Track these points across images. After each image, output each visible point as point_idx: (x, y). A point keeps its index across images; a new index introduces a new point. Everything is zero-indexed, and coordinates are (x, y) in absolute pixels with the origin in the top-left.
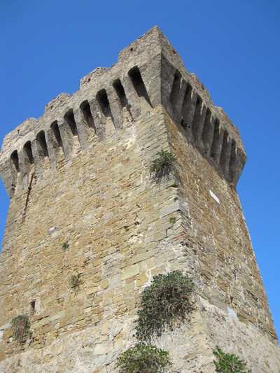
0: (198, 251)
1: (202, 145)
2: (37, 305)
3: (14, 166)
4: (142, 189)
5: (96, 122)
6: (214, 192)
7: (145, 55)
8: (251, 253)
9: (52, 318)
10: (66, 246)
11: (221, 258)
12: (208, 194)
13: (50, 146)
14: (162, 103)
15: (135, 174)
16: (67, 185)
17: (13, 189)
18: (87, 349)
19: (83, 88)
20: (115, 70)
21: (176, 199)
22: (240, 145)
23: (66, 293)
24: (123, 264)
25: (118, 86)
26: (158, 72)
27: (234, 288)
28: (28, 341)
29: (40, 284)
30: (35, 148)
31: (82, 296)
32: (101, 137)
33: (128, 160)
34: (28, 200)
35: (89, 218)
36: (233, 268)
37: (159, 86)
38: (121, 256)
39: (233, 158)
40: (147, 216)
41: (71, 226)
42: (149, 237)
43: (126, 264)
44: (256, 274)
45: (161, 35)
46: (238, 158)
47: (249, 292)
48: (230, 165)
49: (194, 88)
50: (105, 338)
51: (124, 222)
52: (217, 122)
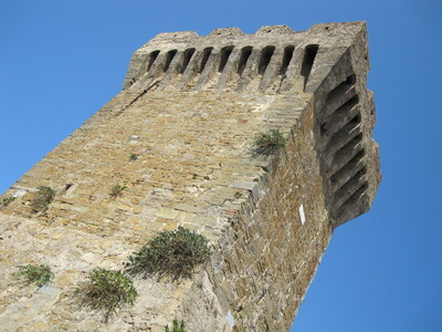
0: (241, 239)
1: (329, 162)
2: (70, 190)
3: (148, 63)
4: (235, 153)
5: (246, 71)
6: (305, 210)
7: (333, 41)
8: (301, 295)
9: (73, 208)
10: (134, 157)
11: (261, 267)
12: (297, 206)
13: (190, 66)
14: (316, 93)
15: (240, 137)
16: (178, 109)
17: (131, 83)
18: (79, 250)
19: (258, 34)
20: (298, 36)
21: (256, 180)
22: (371, 193)
23: (102, 196)
24: (167, 204)
25: (289, 52)
26: (333, 63)
27: (252, 304)
28: (39, 213)
29: (88, 174)
30: (177, 60)
31: (112, 206)
32: (240, 87)
33: (245, 121)
34: (135, 100)
35: (172, 148)
36: (267, 286)
37: (324, 76)
38: (171, 195)
39: (353, 199)
40: (220, 178)
41: (152, 145)
42: (207, 196)
43: (170, 204)
44: (289, 316)
45: (363, 33)
46: (359, 202)
47: (265, 322)
48: (346, 203)
49: (361, 103)
50: (101, 251)
51: (197, 171)
52: (361, 153)
